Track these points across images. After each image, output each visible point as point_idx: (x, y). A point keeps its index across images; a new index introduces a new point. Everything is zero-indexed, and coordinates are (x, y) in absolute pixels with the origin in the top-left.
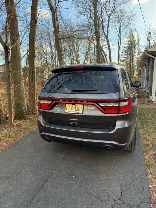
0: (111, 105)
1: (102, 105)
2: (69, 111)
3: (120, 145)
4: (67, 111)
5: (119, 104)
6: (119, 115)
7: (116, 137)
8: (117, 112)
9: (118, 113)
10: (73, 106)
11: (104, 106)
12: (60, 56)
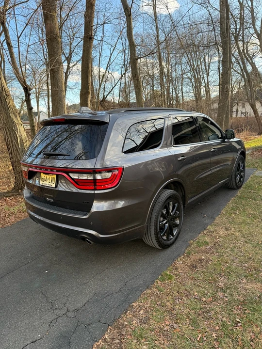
0: (85, 177)
1: (75, 176)
2: (43, 182)
3: (101, 236)
4: (42, 183)
5: (94, 177)
6: (96, 192)
7: (91, 223)
8: (93, 188)
9: (95, 189)
10: (48, 176)
11: (77, 178)
12: (137, 86)
